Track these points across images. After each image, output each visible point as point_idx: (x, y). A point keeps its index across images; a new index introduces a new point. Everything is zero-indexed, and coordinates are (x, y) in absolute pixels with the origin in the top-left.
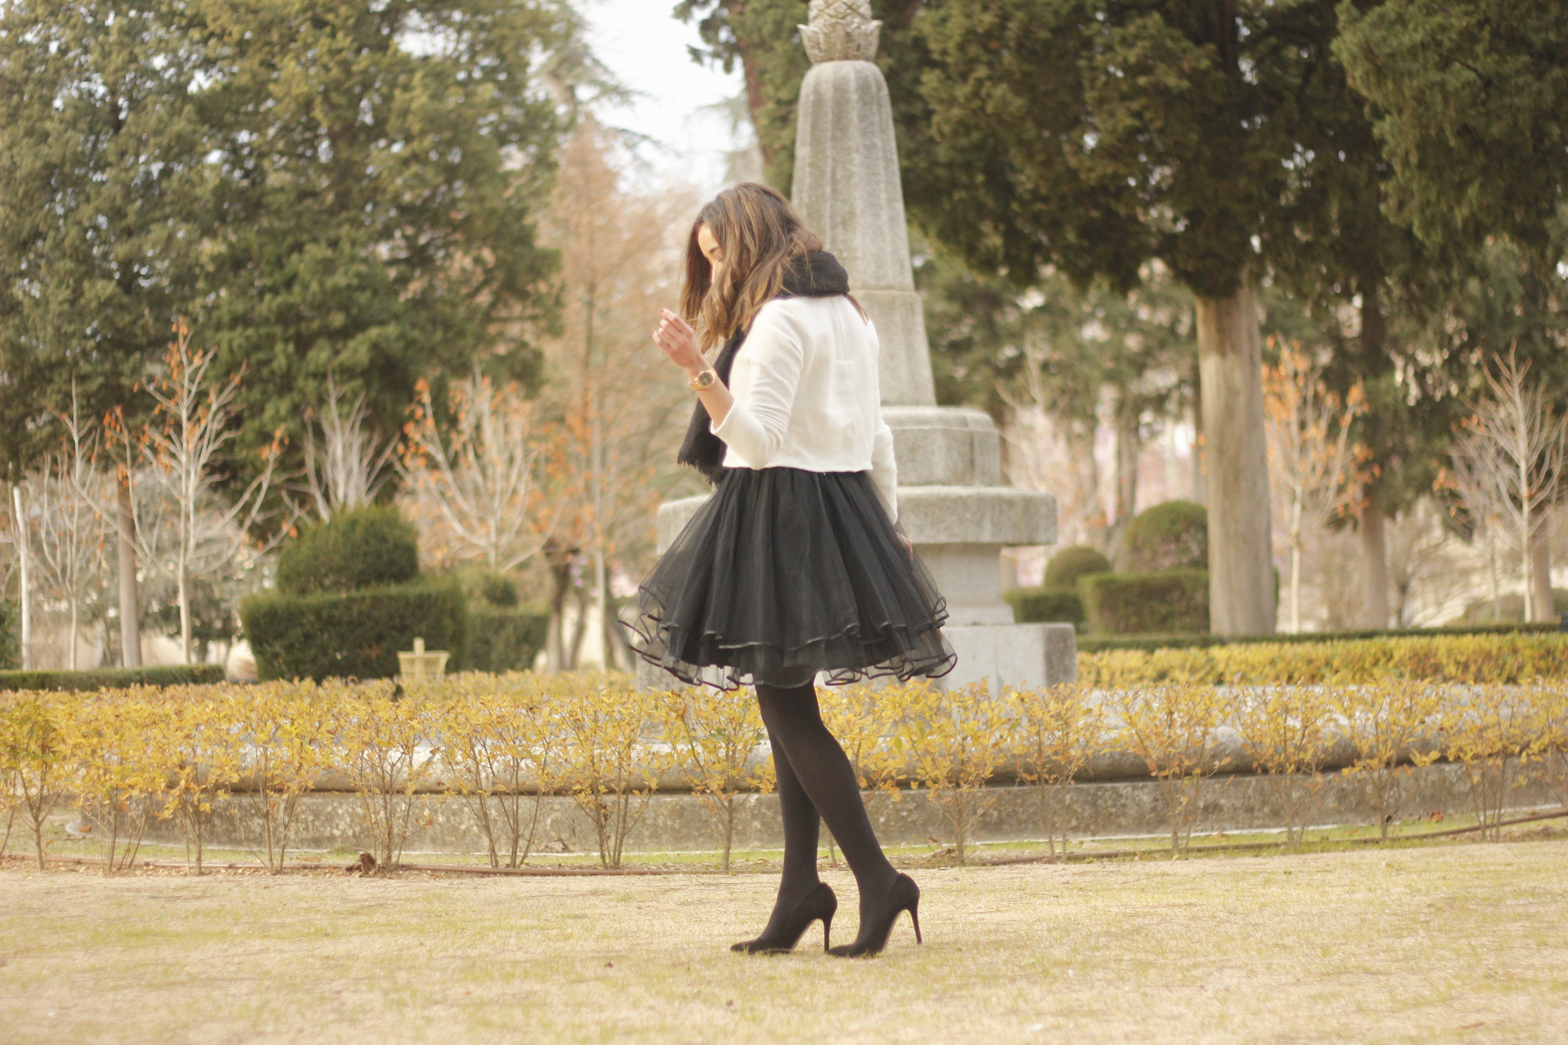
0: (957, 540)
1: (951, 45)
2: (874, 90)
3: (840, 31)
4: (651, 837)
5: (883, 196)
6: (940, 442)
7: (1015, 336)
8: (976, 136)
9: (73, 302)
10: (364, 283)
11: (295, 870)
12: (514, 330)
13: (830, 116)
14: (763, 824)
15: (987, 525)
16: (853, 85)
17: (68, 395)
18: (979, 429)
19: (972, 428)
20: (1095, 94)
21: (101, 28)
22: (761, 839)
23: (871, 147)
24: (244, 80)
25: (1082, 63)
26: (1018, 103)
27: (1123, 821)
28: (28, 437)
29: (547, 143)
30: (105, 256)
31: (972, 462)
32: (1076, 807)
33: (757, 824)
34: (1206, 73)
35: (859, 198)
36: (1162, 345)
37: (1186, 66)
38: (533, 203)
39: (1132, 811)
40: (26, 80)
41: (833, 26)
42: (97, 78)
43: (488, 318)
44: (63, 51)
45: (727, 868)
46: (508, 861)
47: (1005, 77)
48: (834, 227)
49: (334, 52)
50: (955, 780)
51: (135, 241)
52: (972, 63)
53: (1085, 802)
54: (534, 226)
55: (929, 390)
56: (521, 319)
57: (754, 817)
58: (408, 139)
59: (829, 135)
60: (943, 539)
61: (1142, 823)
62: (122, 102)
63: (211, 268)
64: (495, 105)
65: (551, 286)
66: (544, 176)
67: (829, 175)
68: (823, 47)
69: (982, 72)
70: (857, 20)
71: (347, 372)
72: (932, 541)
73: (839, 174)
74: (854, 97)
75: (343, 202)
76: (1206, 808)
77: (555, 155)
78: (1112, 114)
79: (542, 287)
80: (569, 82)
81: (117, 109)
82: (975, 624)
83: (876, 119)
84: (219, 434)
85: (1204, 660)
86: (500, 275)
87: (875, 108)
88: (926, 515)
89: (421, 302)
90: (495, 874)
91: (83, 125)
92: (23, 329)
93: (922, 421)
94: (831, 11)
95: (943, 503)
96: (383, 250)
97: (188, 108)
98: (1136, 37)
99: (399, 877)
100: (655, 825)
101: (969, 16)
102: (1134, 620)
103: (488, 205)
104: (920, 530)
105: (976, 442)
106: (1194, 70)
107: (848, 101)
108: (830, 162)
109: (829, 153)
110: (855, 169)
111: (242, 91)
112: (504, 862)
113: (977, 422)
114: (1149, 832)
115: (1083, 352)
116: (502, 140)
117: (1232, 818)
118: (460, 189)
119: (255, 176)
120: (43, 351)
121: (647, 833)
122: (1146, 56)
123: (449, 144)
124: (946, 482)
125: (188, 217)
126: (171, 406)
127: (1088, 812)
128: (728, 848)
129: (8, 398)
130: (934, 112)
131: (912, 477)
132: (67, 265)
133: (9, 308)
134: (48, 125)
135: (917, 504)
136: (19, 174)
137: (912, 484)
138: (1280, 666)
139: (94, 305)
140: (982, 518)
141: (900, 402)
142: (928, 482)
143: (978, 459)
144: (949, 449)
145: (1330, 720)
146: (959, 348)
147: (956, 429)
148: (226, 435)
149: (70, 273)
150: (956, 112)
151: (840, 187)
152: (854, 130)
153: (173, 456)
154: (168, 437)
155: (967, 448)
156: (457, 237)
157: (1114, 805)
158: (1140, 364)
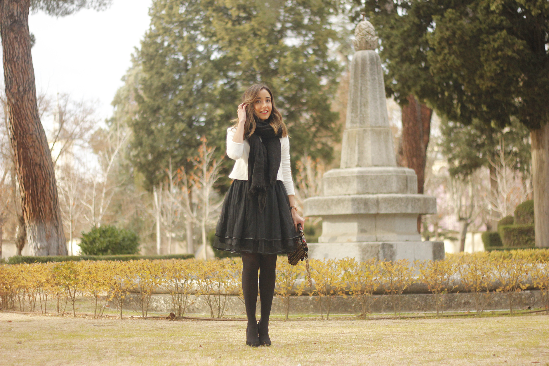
0: (399, 212)
1: (436, 43)
2: (375, 60)
3: (364, 40)
4: (278, 310)
5: (378, 96)
6: (395, 179)
9: (171, 130)
11: (150, 318)
12: (324, 140)
13: (360, 69)
14: (314, 306)
15: (410, 207)
16: (368, 58)
17: (168, 162)
18: (410, 175)
19: (407, 174)
20: (484, 58)
21: (181, 37)
22: (313, 311)
23: (374, 80)
24: (231, 54)
25: (480, 48)
26: (458, 62)
28: (156, 177)
29: (335, 76)
30: (183, 115)
31: (407, 186)
32: (419, 302)
33: (312, 306)
34: (522, 51)
35: (369, 96)
37: (515, 48)
38: (330, 96)
40: (156, 55)
41: (362, 38)
42: (180, 54)
43: (315, 136)
44: (169, 45)
45: (287, 319)
46: (217, 316)
47: (454, 53)
48: (361, 106)
49: (260, 45)
51: (192, 110)
52: (443, 48)
53: (423, 300)
54: (330, 104)
55: (394, 162)
56: (325, 136)
57: (311, 304)
58: (287, 75)
59: (360, 75)
60: (394, 212)
62: (189, 62)
63: (219, 119)
64: (317, 62)
65: (336, 125)
66: (334, 86)
67: (359, 89)
68: (358, 45)
69: (446, 51)
70: (370, 36)
72: (390, 213)
73: (363, 89)
74: (368, 62)
77: (338, 80)
78: (490, 65)
79: (333, 125)
80: (345, 54)
81: (187, 65)
82: (407, 241)
83: (376, 70)
84: (217, 176)
85: (509, 254)
86: (318, 121)
87: (376, 66)
88: (388, 204)
90: (212, 320)
91: (175, 70)
92: (154, 140)
93: (388, 172)
94: (361, 34)
95: (394, 200)
97: (210, 65)
98: (498, 38)
99: (182, 320)
100: (279, 306)
101: (441, 32)
102: (516, 242)
103: (314, 97)
104: (386, 208)
105: (409, 179)
106: (518, 50)
107: (366, 64)
108: (360, 84)
109: (360, 81)
110: (368, 87)
111: (230, 58)
112: (216, 316)
113: (409, 172)
116: (320, 74)
118: (305, 91)
119: (234, 87)
120: (162, 147)
121: (276, 309)
122: (501, 45)
124: (397, 193)
125: (211, 102)
126: (200, 166)
127: (423, 303)
128: (288, 313)
129: (149, 163)
130: (430, 65)
131: (385, 191)
132: (170, 118)
133: (150, 133)
134: (163, 71)
135: (385, 200)
136: (153, 87)
137: (385, 193)
138: (534, 257)
139: (178, 132)
140: (408, 205)
141: (383, 165)
142: (390, 193)
143: (409, 185)
144: (398, 182)
145: (491, 272)
146: (479, 147)
147: (401, 174)
148: (219, 177)
149: (171, 121)
150: (438, 65)
151: (363, 93)
152: (368, 74)
153: (201, 183)
154: (199, 177)
155: (405, 181)
156: (304, 108)
157: (432, 301)
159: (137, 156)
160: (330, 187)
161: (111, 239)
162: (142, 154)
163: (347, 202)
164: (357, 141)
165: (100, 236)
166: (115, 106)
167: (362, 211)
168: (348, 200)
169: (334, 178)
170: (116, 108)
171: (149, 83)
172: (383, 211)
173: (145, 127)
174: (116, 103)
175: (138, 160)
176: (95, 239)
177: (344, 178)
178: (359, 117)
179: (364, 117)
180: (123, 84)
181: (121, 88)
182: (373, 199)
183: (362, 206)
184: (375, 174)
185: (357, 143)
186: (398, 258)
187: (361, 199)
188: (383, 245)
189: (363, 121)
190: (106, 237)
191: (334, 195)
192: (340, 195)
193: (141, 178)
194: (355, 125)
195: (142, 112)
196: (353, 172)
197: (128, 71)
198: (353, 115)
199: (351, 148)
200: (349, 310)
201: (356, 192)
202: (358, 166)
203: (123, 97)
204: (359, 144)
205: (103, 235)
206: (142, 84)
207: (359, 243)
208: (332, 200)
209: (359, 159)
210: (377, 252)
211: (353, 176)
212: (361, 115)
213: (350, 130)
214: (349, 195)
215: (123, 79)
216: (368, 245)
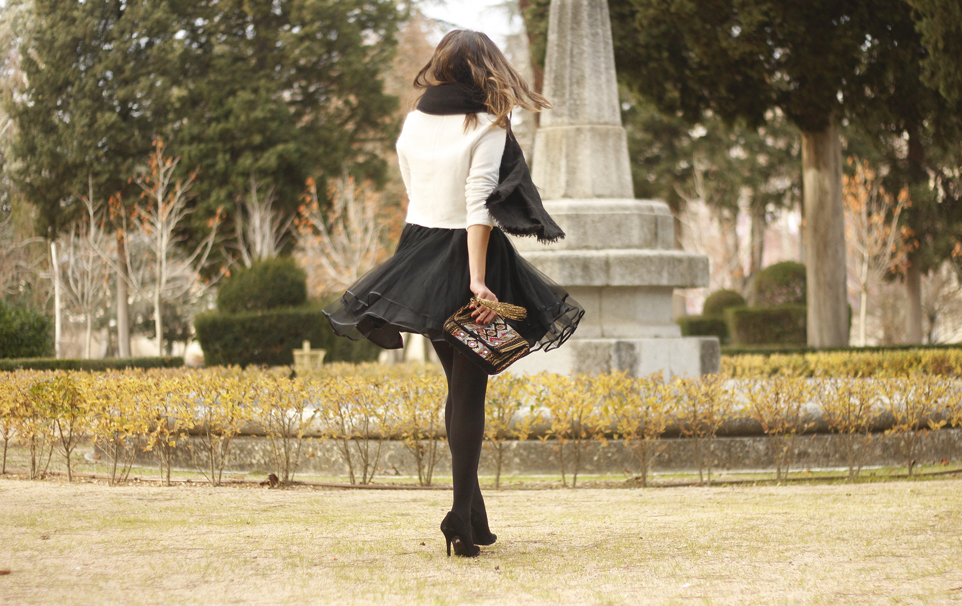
0: (646, 283)
5: (603, 66)
6: (636, 222)
7: (687, 155)
8: (663, 28)
9: (90, 125)
10: (275, 116)
11: (228, 484)
12: (369, 147)
13: (570, 14)
14: (521, 460)
15: (665, 274)
17: (86, 185)
18: (661, 214)
19: (657, 213)
22: (519, 469)
23: (595, 35)
26: (690, 6)
27: (747, 461)
28: (61, 211)
29: (391, 28)
30: (111, 97)
31: (656, 235)
32: (718, 452)
33: (517, 460)
35: (587, 66)
36: (781, 162)
38: (382, 66)
39: (753, 455)
43: (352, 139)
45: (497, 486)
46: (361, 480)
48: (571, 85)
50: (641, 433)
51: (129, 87)
53: (724, 449)
54: (383, 81)
55: (630, 188)
56: (373, 140)
57: (515, 455)
58: (303, 24)
59: (569, 26)
60: (637, 282)
61: (759, 463)
63: (177, 105)
64: (358, 3)
65: (392, 119)
66: (389, 49)
67: (568, 52)
71: (263, 173)
72: (630, 284)
73: (576, 51)
75: (262, 64)
76: (799, 454)
77: (396, 36)
79: (387, 120)
81: (119, 4)
82: (656, 337)
83: (599, 17)
84: (181, 210)
85: (801, 362)
86: (360, 112)
87: (598, 10)
88: (627, 267)
89: (310, 129)
90: (353, 488)
91: (97, 13)
92: (58, 142)
93: (625, 208)
95: (638, 260)
96: (287, 95)
97: (164, 3)
99: (293, 489)
102: (759, 336)
103: (353, 67)
104: (623, 276)
105: (659, 221)
107: (581, 5)
108: (569, 44)
109: (569, 38)
110: (585, 49)
112: (359, 481)
113: (660, 209)
114: (763, 468)
115: (731, 165)
116: (363, 25)
117: (816, 461)
118: (336, 57)
119: (206, 47)
120: (71, 155)
123: (329, 28)
124: (639, 247)
125: (163, 73)
126: (151, 192)
127: (725, 455)
128: (499, 475)
129: (49, 186)
130: (637, 11)
131: (618, 243)
132: (87, 102)
133: (50, 129)
134: (76, 14)
135: (621, 261)
136: (57, 44)
137: (618, 248)
138: (850, 366)
139: (103, 128)
140: (662, 269)
141: (612, 196)
142: (628, 247)
143: (660, 233)
144: (642, 227)
145: (878, 399)
146: (651, 162)
147: (647, 213)
148: (186, 212)
149: (88, 107)
150: (651, 12)
151: (575, 60)
152: (585, 24)
153: (152, 224)
154: (149, 212)
155: (653, 226)
156: (334, 87)
157: (741, 451)
158: (766, 174)
159: (25, 172)
162: (34, 168)
163: (550, 264)
164: (564, 150)
167: (579, 282)
168: (553, 261)
171: (48, 36)
172: (617, 282)
173: (41, 119)
175: (28, 180)
178: (568, 104)
179: (576, 105)
182: (599, 258)
183: (578, 271)
184: (601, 213)
185: (564, 154)
186: (644, 370)
187: (577, 259)
188: (619, 344)
189: (575, 112)
192: (534, 250)
193: (32, 212)
194: (559, 120)
195: (33, 91)
196: (559, 209)
198: (556, 100)
199: (552, 163)
200: (588, 467)
201: (565, 245)
202: (566, 196)
204: (567, 156)
206: (36, 39)
209: (568, 184)
210: (607, 358)
211: (559, 216)
212: (572, 102)
213: (549, 128)
214: (552, 250)
216: (589, 345)
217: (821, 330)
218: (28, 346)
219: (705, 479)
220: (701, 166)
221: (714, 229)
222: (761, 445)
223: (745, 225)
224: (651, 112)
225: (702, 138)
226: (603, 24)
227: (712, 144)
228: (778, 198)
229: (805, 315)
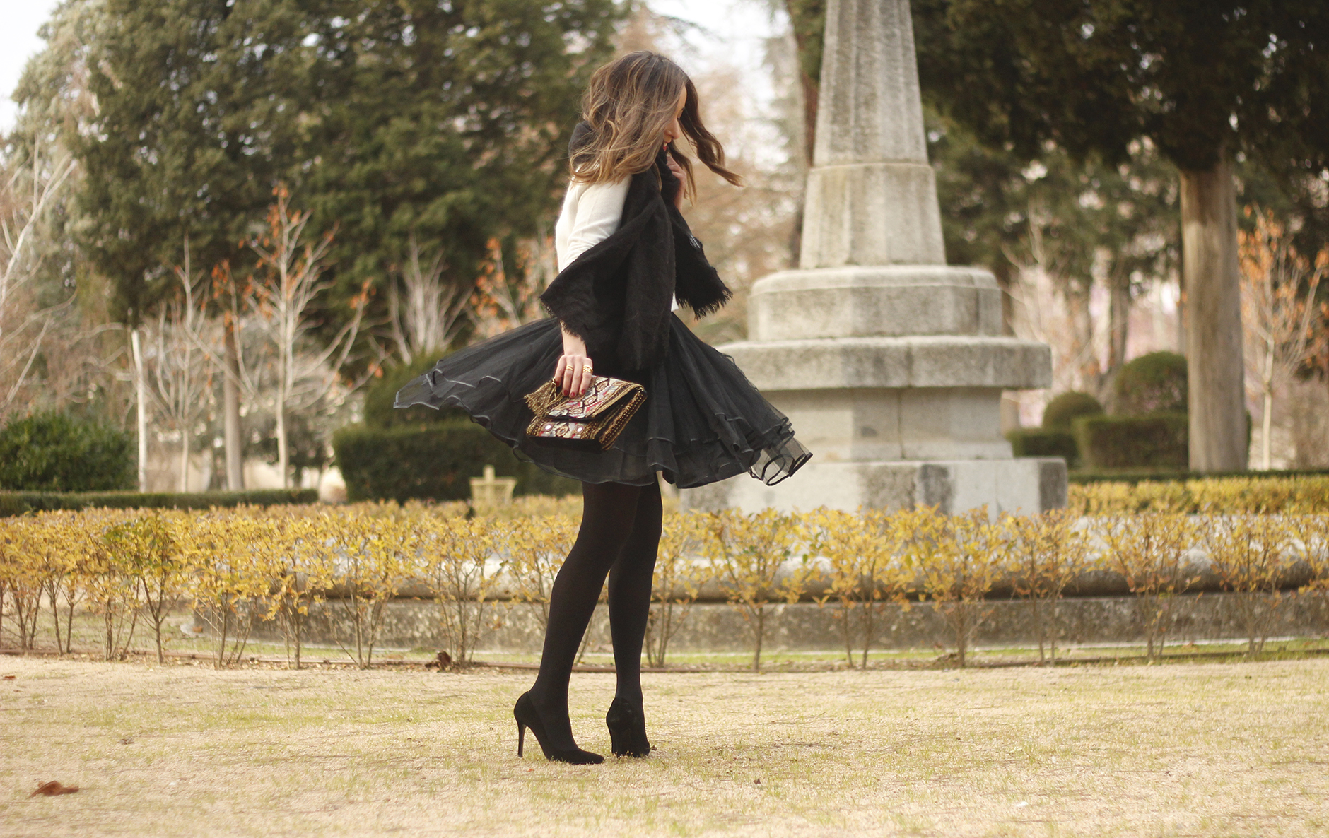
0: (963, 383)
4: (692, 640)
5: (902, 80)
6: (949, 297)
7: (1020, 204)
8: (985, 26)
9: (186, 167)
10: (443, 152)
11: (381, 666)
13: (855, 9)
14: (790, 630)
15: (990, 371)
17: (181, 251)
18: (984, 286)
19: (978, 285)
22: (788, 644)
23: (891, 37)
27: (1106, 632)
28: (145, 286)
29: (605, 29)
30: (214, 127)
31: (977, 315)
32: (1065, 619)
33: (784, 631)
35: (879, 80)
36: (1151, 213)
39: (1114, 623)
45: (757, 667)
48: (857, 107)
50: (957, 593)
51: (240, 114)
53: (1072, 614)
55: (940, 251)
57: (782, 624)
58: (482, 25)
59: (854, 25)
60: (951, 382)
61: (1123, 633)
63: (307, 138)
67: (853, 61)
71: (427, 232)
72: (941, 385)
73: (863, 60)
75: (425, 80)
76: (1179, 621)
82: (978, 458)
83: (896, 12)
84: (314, 285)
85: (1181, 492)
88: (936, 361)
89: (493, 170)
92: (141, 191)
93: (933, 278)
95: (951, 351)
96: (460, 124)
99: (471, 672)
100: (695, 631)
102: (1121, 457)
103: (552, 84)
104: (931, 374)
105: (981, 296)
108: (854, 49)
109: (854, 41)
110: (877, 56)
113: (982, 280)
114: (1129, 641)
115: (1081, 218)
116: (565, 26)
117: (1202, 630)
118: (528, 70)
119: (347, 57)
120: (159, 209)
121: (687, 637)
123: (518, 30)
124: (954, 333)
125: (288, 93)
126: (271, 260)
127: (1075, 623)
129: (128, 252)
130: (949, 4)
131: (925, 328)
132: (180, 135)
133: (130, 173)
134: (164, 12)
135: (929, 352)
136: (139, 55)
137: (924, 334)
138: (1249, 498)
139: (204, 170)
140: (986, 364)
141: (915, 262)
142: (939, 333)
143: (983, 312)
144: (957, 304)
145: (1289, 544)
146: (970, 214)
147: (964, 285)
148: (320, 287)
149: (183, 142)
150: (969, 4)
151: (863, 71)
152: (876, 22)
153: (273, 304)
154: (269, 288)
155: (973, 303)
156: (525, 112)
157: (1098, 618)
158: (1131, 229)
159: (95, 232)
160: (776, 316)
161: (60, 449)
162: (107, 227)
163: (828, 357)
164: (848, 198)
165: (31, 441)
166: (21, 103)
167: (869, 382)
168: (832, 352)
169: (790, 293)
170: (25, 109)
171: (126, 43)
172: (922, 381)
173: (117, 158)
174: (25, 93)
175: (99, 244)
176: (17, 447)
177: (817, 293)
178: (852, 134)
179: (866, 135)
180: (41, 46)
181: (38, 56)
182: (897, 349)
183: (868, 367)
184: (900, 285)
185: (847, 203)
187: (867, 349)
188: (925, 469)
189: (862, 145)
190: (48, 444)
191: (789, 339)
192: (806, 338)
193: (105, 289)
194: (841, 156)
195: (106, 119)
196: (840, 280)
197: (55, 13)
198: (836, 128)
199: (832, 217)
200: (884, 640)
201: (849, 330)
202: (850, 262)
203: (43, 80)
204: (852, 206)
205: (39, 437)
206: (110, 47)
207: (858, 464)
208: (789, 352)
209: (854, 245)
210: (909, 487)
211: (840, 290)
212: (858, 130)
213: (827, 168)
214: (832, 338)
215: (43, 33)
216: (884, 470)
217: (1208, 448)
218: (100, 475)
219: (1047, 656)
220: (1039, 220)
221: (1058, 308)
222: (1125, 609)
223: (1100, 303)
224: (967, 144)
225: (1040, 180)
226: (902, 22)
227: (1055, 189)
228: (1147, 264)
229: (1186, 427)
